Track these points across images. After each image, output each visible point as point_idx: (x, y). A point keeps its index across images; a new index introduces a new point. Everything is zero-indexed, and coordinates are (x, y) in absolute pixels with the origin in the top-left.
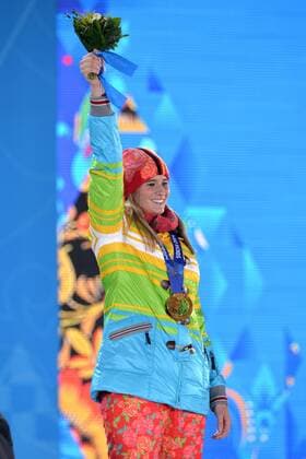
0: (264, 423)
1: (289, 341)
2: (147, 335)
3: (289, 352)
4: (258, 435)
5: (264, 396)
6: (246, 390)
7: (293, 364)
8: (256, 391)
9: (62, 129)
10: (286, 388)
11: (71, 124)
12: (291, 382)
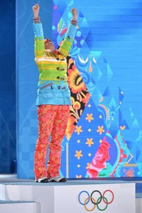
0: (113, 115)
1: (120, 91)
2: (51, 87)
3: (120, 94)
4: (111, 118)
5: (113, 107)
6: (107, 105)
7: (121, 97)
8: (110, 106)
9: (54, 28)
10: (119, 104)
11: (56, 26)
12: (121, 103)
